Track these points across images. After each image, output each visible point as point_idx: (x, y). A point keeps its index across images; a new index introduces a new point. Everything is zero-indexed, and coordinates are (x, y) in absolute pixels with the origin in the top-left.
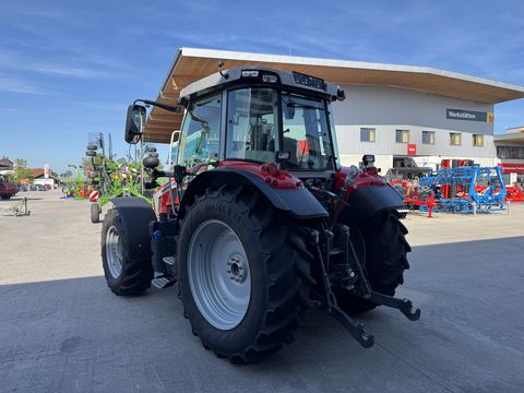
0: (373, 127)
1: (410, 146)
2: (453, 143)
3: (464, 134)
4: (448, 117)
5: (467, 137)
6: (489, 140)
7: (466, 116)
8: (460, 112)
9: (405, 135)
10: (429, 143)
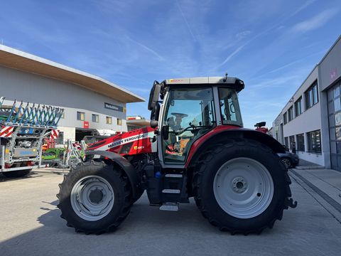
0: (62, 108)
1: (85, 123)
2: (108, 123)
3: (113, 118)
4: (105, 107)
5: (114, 119)
6: (124, 122)
7: (114, 108)
8: (112, 105)
9: (82, 115)
10: (95, 121)
